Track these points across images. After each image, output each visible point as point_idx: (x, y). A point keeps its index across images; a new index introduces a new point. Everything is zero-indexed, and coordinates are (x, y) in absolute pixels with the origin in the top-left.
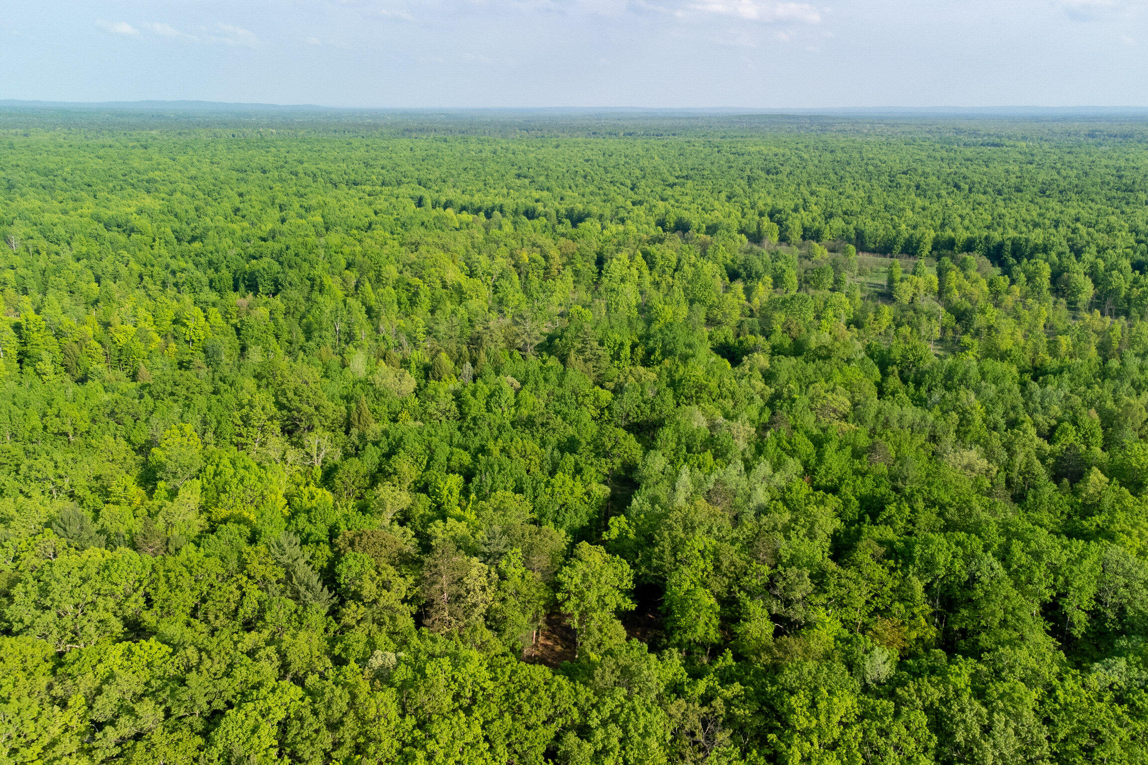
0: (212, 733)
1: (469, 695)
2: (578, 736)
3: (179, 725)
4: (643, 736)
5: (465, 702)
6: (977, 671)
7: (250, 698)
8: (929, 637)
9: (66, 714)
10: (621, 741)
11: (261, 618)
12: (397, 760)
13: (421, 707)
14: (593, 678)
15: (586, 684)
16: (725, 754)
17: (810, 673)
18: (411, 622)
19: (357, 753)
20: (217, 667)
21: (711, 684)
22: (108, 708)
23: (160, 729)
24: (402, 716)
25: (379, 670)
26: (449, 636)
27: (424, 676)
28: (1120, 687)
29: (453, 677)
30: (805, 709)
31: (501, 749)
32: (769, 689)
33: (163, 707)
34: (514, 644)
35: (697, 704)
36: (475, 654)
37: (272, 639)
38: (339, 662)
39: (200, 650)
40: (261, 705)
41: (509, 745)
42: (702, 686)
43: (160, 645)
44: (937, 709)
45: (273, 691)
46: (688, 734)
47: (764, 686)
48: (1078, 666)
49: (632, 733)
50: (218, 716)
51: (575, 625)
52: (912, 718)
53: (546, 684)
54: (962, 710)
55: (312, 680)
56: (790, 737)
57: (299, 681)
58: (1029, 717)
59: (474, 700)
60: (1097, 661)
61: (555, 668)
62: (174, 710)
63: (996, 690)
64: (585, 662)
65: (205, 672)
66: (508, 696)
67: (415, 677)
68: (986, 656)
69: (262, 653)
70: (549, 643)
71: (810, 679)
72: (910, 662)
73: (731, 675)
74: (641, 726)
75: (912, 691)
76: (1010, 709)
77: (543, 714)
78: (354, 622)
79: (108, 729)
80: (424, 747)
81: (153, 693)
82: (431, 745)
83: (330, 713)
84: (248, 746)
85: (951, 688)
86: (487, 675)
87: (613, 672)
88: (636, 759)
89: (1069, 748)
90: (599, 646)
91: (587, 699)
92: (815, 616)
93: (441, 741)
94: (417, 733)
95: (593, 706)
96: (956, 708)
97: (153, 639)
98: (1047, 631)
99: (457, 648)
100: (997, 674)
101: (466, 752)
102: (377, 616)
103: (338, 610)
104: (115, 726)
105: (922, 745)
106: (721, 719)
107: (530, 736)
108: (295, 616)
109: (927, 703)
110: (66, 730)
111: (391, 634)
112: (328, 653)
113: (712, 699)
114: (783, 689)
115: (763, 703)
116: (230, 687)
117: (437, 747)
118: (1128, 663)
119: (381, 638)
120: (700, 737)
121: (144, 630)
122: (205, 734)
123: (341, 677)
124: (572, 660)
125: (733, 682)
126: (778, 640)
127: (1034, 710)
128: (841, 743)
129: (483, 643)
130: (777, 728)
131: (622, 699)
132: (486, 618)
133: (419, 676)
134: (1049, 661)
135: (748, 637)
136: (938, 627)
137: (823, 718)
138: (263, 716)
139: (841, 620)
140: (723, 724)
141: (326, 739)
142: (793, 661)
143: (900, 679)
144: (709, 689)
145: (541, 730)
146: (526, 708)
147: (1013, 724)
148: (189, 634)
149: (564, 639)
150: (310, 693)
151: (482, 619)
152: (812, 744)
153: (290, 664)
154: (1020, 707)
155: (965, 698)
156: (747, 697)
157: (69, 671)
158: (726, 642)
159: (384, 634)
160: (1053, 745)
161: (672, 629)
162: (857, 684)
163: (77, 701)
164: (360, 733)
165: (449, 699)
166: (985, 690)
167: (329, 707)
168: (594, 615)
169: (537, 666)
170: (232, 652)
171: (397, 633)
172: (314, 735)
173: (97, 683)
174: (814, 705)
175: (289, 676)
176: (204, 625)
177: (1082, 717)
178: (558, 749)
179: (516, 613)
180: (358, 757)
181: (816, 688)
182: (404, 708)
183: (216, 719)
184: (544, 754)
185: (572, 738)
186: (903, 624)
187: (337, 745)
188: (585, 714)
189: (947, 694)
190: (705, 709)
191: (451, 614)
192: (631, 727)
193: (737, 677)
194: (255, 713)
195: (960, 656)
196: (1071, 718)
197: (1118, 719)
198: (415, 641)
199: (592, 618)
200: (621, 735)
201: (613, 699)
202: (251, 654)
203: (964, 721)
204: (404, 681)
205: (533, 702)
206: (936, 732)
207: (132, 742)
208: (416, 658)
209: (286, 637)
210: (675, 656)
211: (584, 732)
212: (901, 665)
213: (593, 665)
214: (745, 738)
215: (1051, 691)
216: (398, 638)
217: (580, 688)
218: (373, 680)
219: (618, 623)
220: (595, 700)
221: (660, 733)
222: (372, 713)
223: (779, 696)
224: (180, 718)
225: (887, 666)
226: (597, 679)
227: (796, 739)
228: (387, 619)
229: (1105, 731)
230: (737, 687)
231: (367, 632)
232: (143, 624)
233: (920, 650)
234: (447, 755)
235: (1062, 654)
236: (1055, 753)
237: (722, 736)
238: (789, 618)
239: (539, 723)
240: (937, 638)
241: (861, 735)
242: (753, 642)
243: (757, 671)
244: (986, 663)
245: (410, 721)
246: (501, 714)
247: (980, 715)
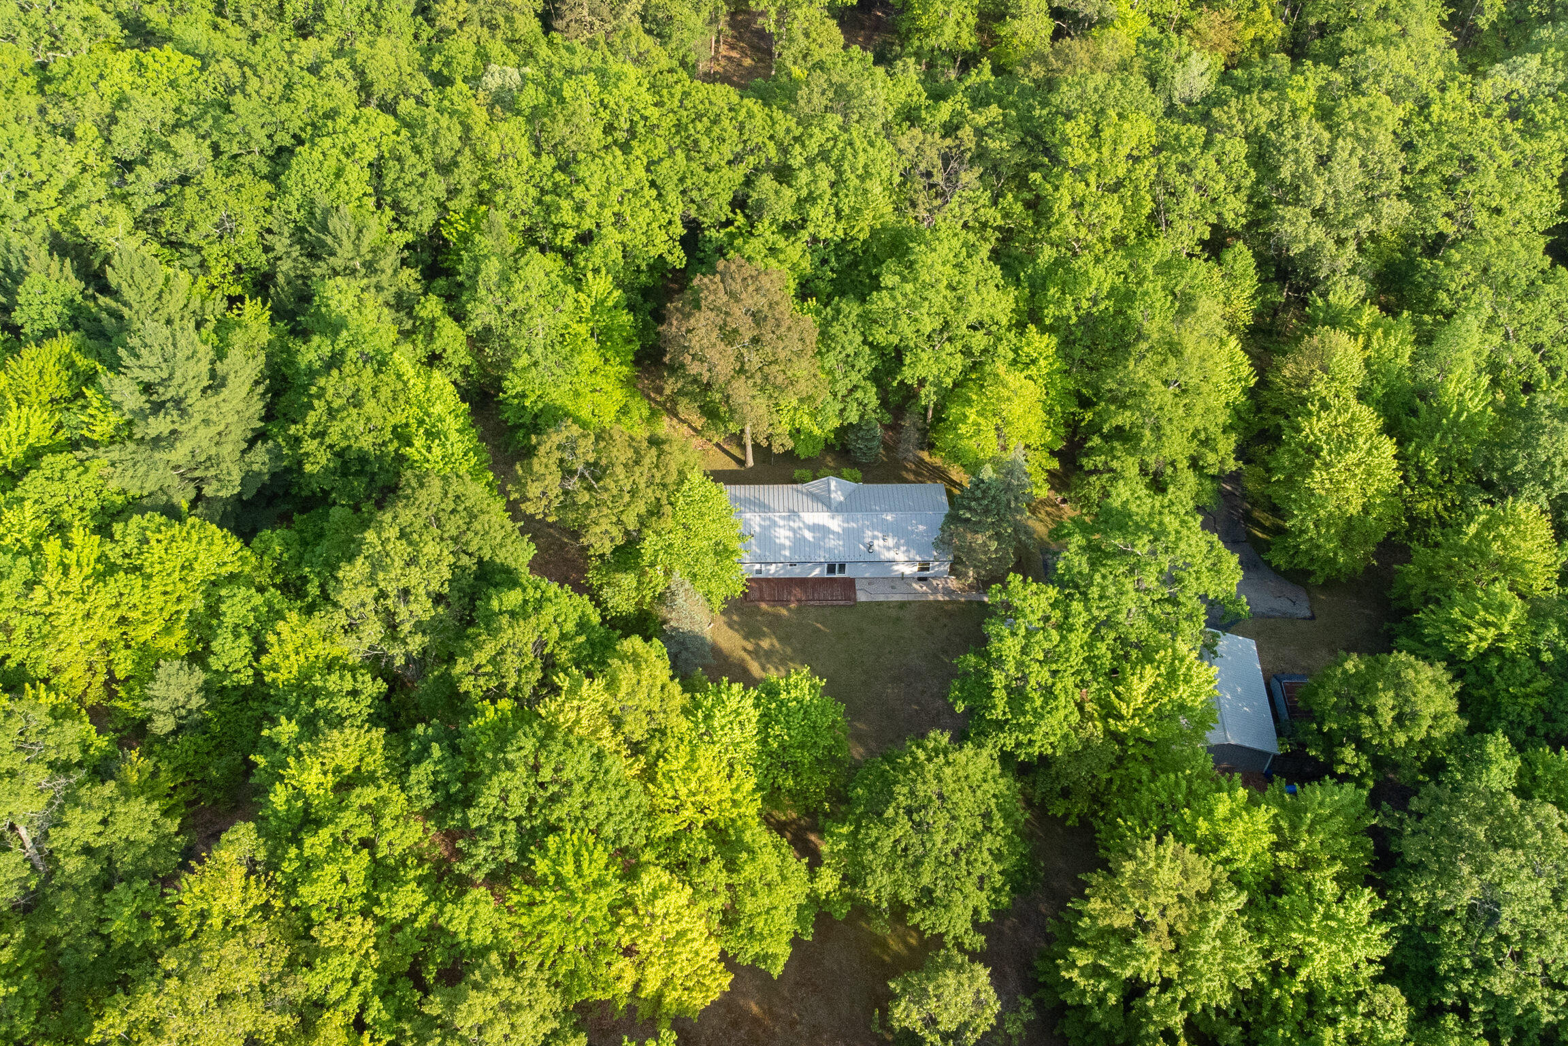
0: (283, 178)
1: (626, 126)
2: (775, 179)
3: (236, 167)
4: (862, 178)
5: (621, 136)
6: (1329, 83)
7: (325, 131)
8: (1271, 36)
9: (77, 148)
10: (832, 185)
11: (319, 18)
12: (535, 212)
13: (562, 143)
14: (796, 102)
15: (785, 110)
16: (969, 200)
17: (1096, 90)
18: (536, 25)
19: (481, 203)
20: (268, 88)
21: (958, 107)
22: (133, 142)
23: (211, 171)
24: (537, 155)
25: (497, 94)
26: (592, 44)
27: (562, 100)
28: (1521, 97)
29: (602, 101)
30: (1084, 138)
31: (672, 196)
32: (1037, 113)
33: (208, 142)
34: (684, 56)
35: (937, 135)
36: (631, 70)
37: (341, 50)
38: (441, 81)
39: (241, 64)
40: (341, 140)
41: (683, 192)
42: (945, 111)
43: (182, 56)
44: (1263, 136)
45: (355, 121)
46: (922, 175)
47: (1031, 108)
48: (1472, 69)
49: (848, 174)
50: (285, 155)
51: (772, 28)
52: (1228, 147)
53: (730, 110)
54: (1297, 137)
55: (406, 106)
56: (1059, 176)
57: (388, 108)
58: (1385, 142)
59: (632, 132)
60: (1501, 61)
61: (744, 89)
62: (224, 146)
63: (1349, 108)
64: (785, 79)
65: (254, 95)
66: (679, 126)
67: (550, 104)
68: (1346, 61)
69: (327, 69)
70: (734, 54)
71: (1095, 97)
72: (1238, 73)
73: (987, 94)
74: (860, 166)
75: (1233, 111)
76: (1362, 132)
77: (727, 151)
78: (454, 25)
79: (139, 169)
80: (570, 195)
81: (190, 123)
82: (579, 193)
83: (437, 150)
84: (333, 194)
85: (1287, 106)
86: (649, 98)
87: (823, 94)
88: (852, 208)
89: (1426, 181)
90: (805, 57)
91: (788, 131)
92: (1115, 9)
93: (591, 187)
94: (559, 176)
95: (796, 139)
96: (1289, 132)
97: (168, 47)
98: (1443, 23)
99: (604, 60)
100: (1356, 87)
101: (626, 201)
102: (487, 17)
103: (429, 8)
104: (148, 166)
105: (1234, 183)
106: (968, 155)
107: (711, 180)
108: (367, 16)
109: (1251, 128)
110: (84, 170)
111: (510, 42)
112: (424, 69)
113: (957, 128)
114: (1057, 113)
115: (1028, 132)
116: (295, 117)
117: (587, 195)
118: (1544, 62)
119: (496, 47)
120: (938, 178)
121: (152, 33)
122: (273, 178)
123: (446, 103)
124: (767, 77)
125: (988, 104)
126: (1057, 45)
127: (1394, 133)
128: (1127, 183)
129: (640, 54)
130: (1042, 165)
131: (836, 129)
132: (644, 19)
133: (554, 100)
134: (1432, 63)
135: (1015, 41)
136: (1287, 22)
137: (1106, 151)
138: (347, 155)
139: (1151, 15)
140: (971, 161)
141: (438, 186)
142: (1075, 73)
143: (1219, 97)
144: (955, 113)
145: (726, 172)
146: (705, 143)
147: (1360, 152)
148: (219, 41)
149: (755, 48)
150: (408, 125)
151: (637, 20)
152: (1088, 185)
153: (372, 84)
154: (1375, 130)
155: (1304, 120)
156: (1006, 125)
157: (62, 89)
158: (984, 49)
159: (499, 42)
160: (1407, 178)
161: (909, 31)
162: (1160, 105)
163: (86, 130)
164: (482, 178)
165: (598, 132)
166: (1333, 108)
167: (435, 143)
168: (798, 12)
169: (718, 85)
170: (286, 67)
171: (518, 41)
172: (421, 180)
173: (107, 108)
174: (1097, 131)
175: (374, 101)
176: (240, 29)
177: (1455, 139)
178: (749, 197)
179: (686, 11)
180: (484, 208)
181: (1102, 110)
182: (538, 144)
183: (284, 159)
184: (730, 204)
185: (767, 183)
186: (1238, 18)
187: (453, 192)
188: (784, 150)
189: (1280, 115)
190: (948, 142)
191: (592, 12)
192: (846, 166)
193: (994, 97)
194: (335, 151)
195: (1310, 63)
196: (1440, 140)
197: (1505, 139)
198: (543, 51)
199: (796, 17)
200: (833, 177)
201: (823, 130)
202: (314, 69)
203: (1296, 151)
204: (535, 107)
205: (714, 135)
206: (1255, 166)
207: (178, 187)
208: (548, 76)
209: (359, 45)
210: (912, 69)
211: (784, 174)
212: (1225, 77)
213: (795, 84)
214: (999, 179)
215: (1424, 105)
216: (521, 48)
217: (778, 115)
218: (492, 106)
219: (832, 23)
220: (798, 131)
221: (885, 174)
222: (495, 151)
223: (1050, 121)
224: (235, 157)
225: (1205, 79)
226: (802, 103)
227: (1067, 178)
228: (501, 20)
229: (1482, 157)
230: (994, 111)
231: (474, 38)
232: (150, 26)
233: (1256, 55)
234: (601, 206)
235: (1454, 53)
236: (1407, 189)
237: (969, 177)
238: (1076, 13)
239: (723, 163)
240: (1283, 39)
241: (1155, 171)
242: (1022, 48)
243: (1023, 88)
244: (1344, 72)
245: (548, 162)
246: (671, 152)
247: (1321, 144)
